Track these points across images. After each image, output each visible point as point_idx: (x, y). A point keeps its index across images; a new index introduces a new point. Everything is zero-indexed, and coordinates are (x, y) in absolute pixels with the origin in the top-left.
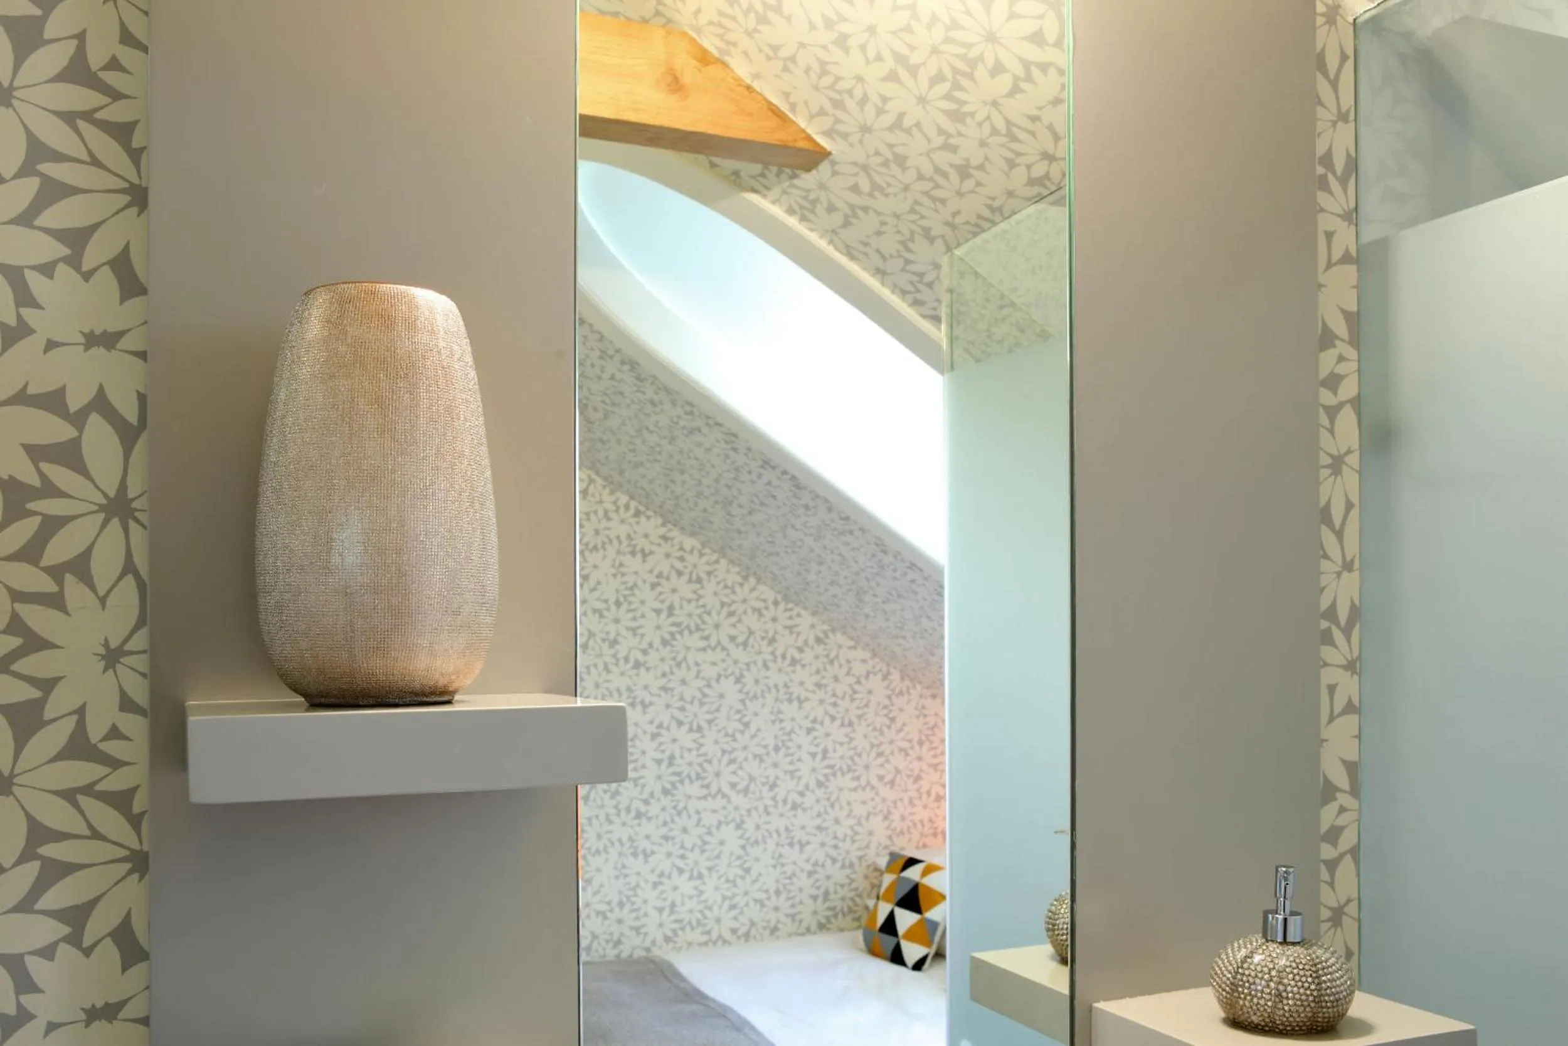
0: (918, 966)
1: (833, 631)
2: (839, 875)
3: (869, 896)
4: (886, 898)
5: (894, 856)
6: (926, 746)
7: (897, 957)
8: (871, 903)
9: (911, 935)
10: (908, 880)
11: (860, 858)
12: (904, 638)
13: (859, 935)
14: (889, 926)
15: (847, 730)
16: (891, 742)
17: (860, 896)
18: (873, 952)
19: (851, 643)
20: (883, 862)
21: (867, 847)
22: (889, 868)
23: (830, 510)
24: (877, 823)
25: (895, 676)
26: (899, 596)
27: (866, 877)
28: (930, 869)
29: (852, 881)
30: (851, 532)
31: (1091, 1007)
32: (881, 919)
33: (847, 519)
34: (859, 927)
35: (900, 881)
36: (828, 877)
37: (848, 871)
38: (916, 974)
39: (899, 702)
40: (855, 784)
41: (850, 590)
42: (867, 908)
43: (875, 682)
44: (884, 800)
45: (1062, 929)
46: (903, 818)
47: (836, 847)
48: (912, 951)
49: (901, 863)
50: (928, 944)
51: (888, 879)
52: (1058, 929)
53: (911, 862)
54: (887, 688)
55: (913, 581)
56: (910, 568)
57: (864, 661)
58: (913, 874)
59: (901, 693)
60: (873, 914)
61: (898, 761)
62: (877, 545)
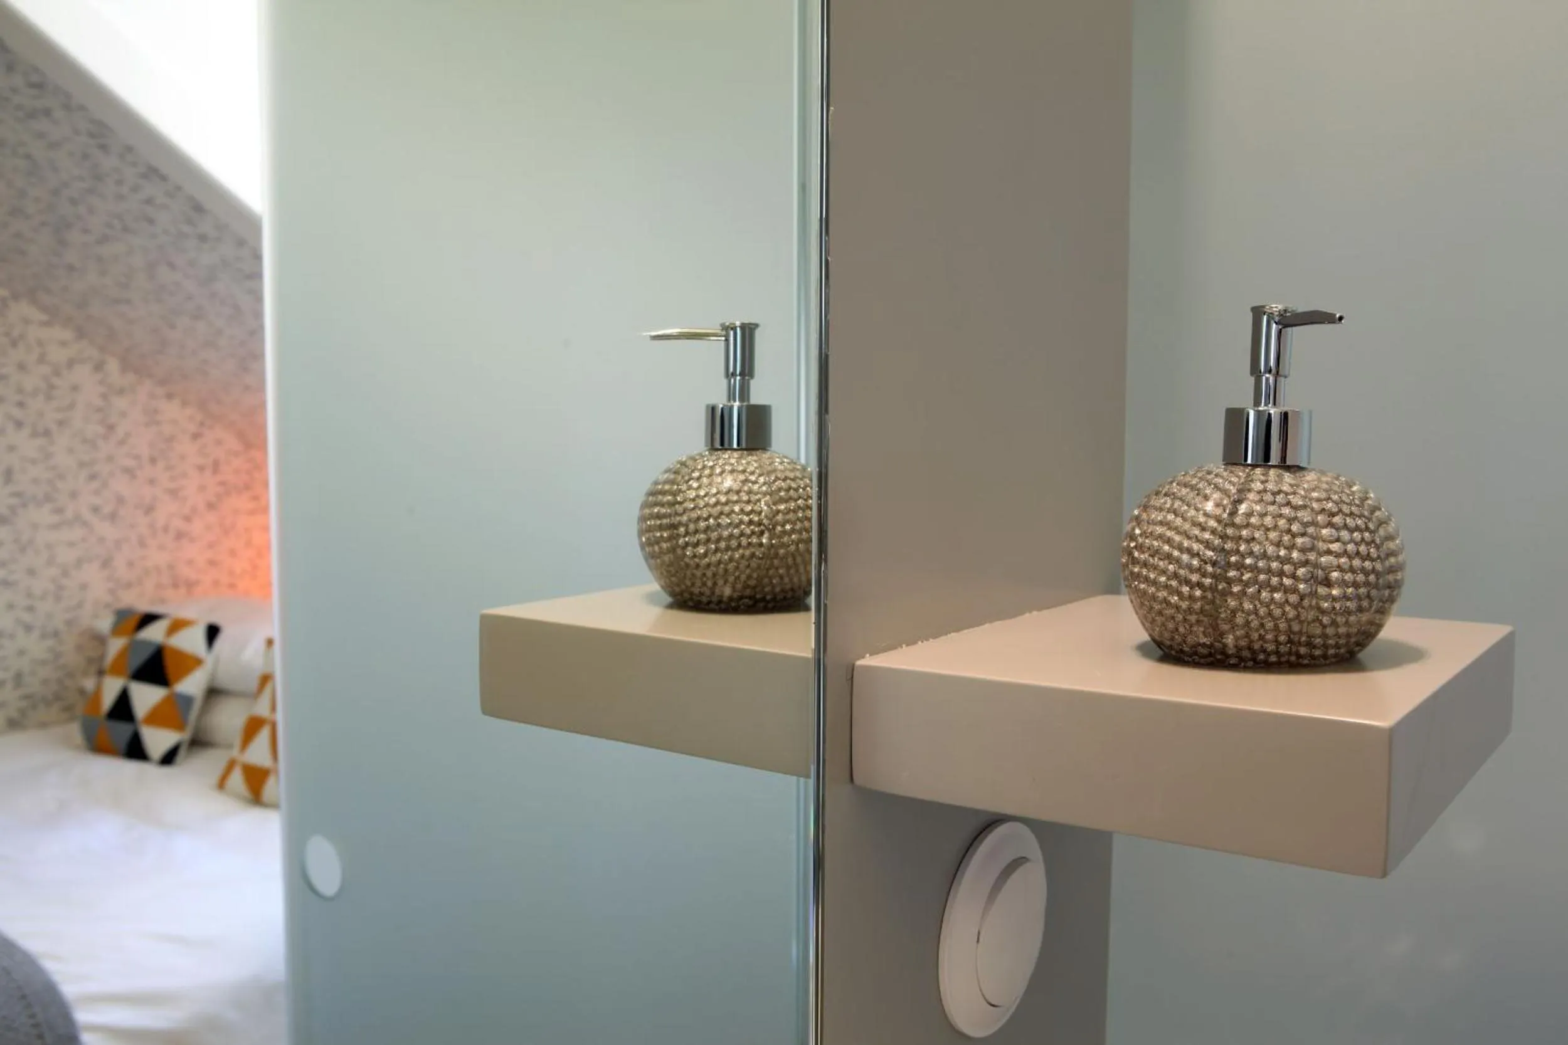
0: (169, 758)
1: (16, 297)
2: (37, 648)
3: (85, 674)
4: (116, 670)
5: (122, 615)
6: (161, 465)
7: (135, 751)
8: (89, 684)
9: (157, 717)
10: (145, 643)
11: (69, 623)
12: (128, 302)
13: (75, 731)
14: (122, 709)
15: (40, 441)
16: (110, 459)
17: (71, 675)
18: (98, 746)
19: (44, 317)
20: (105, 624)
21: (80, 605)
22: (117, 630)
23: (10, 68)
24: (92, 573)
25: (113, 366)
26: (126, 229)
27: (79, 648)
28: (178, 625)
29: (57, 655)
30: (47, 112)
31: (852, 668)
32: (108, 699)
33: (39, 86)
34: (72, 719)
35: (133, 646)
36: (21, 653)
37: (50, 642)
38: (166, 770)
39: (120, 403)
40: (55, 519)
41: (43, 224)
42: (82, 692)
43: (83, 374)
44: (102, 540)
45: (696, 531)
46: (130, 564)
47: (30, 609)
48: (157, 740)
49: (133, 622)
50: (180, 726)
51: (116, 645)
52: (687, 533)
53: (148, 619)
54: (101, 382)
55: (149, 201)
56: (145, 176)
57: (64, 344)
58: (154, 633)
59: (121, 392)
60: (97, 695)
61: (121, 485)
62: (92, 135)
